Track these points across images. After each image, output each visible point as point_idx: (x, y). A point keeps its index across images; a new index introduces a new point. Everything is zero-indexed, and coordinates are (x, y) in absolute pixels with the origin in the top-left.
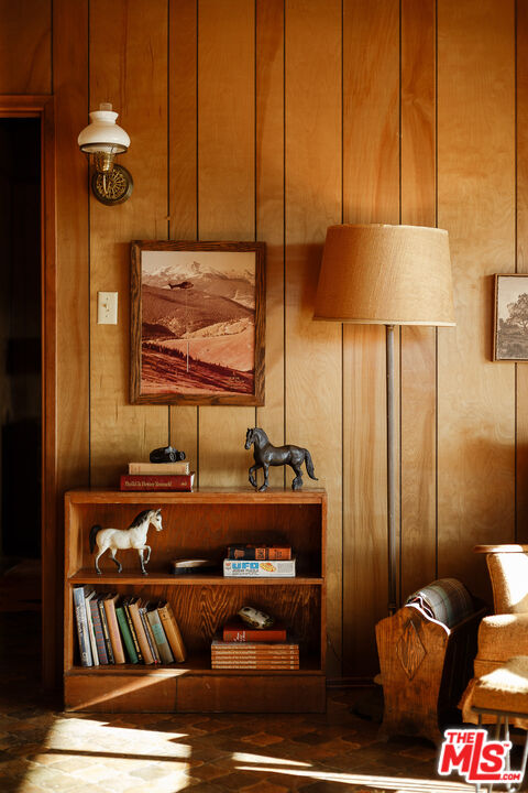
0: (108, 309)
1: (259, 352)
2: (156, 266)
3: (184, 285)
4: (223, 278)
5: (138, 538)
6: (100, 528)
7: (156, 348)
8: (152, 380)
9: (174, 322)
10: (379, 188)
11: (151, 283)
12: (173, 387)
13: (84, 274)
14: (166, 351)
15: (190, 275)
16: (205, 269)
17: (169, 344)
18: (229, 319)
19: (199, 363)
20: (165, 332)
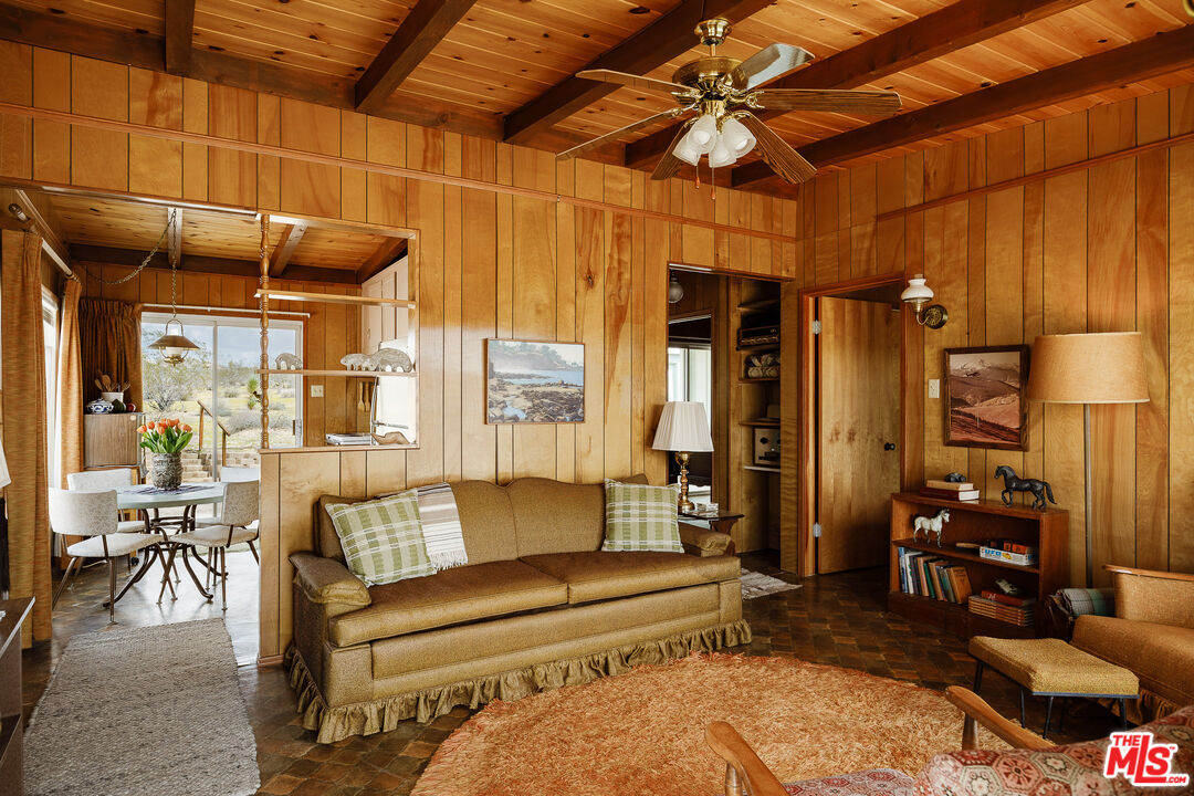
0: (934, 389)
1: (1024, 417)
2: (958, 363)
3: (975, 374)
4: (999, 369)
5: (936, 525)
6: (918, 516)
7: (959, 413)
8: (956, 432)
9: (970, 397)
10: (1117, 299)
11: (956, 374)
12: (969, 437)
13: (921, 369)
14: (965, 414)
15: (979, 368)
16: (988, 364)
17: (967, 410)
18: (1003, 394)
19: (985, 422)
20: (964, 403)
